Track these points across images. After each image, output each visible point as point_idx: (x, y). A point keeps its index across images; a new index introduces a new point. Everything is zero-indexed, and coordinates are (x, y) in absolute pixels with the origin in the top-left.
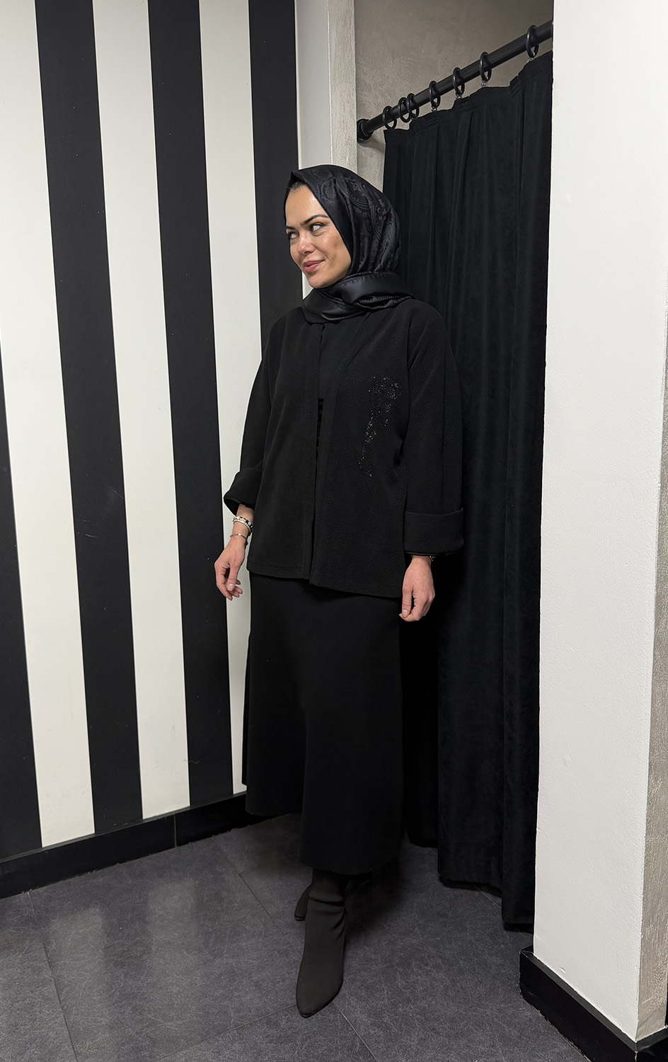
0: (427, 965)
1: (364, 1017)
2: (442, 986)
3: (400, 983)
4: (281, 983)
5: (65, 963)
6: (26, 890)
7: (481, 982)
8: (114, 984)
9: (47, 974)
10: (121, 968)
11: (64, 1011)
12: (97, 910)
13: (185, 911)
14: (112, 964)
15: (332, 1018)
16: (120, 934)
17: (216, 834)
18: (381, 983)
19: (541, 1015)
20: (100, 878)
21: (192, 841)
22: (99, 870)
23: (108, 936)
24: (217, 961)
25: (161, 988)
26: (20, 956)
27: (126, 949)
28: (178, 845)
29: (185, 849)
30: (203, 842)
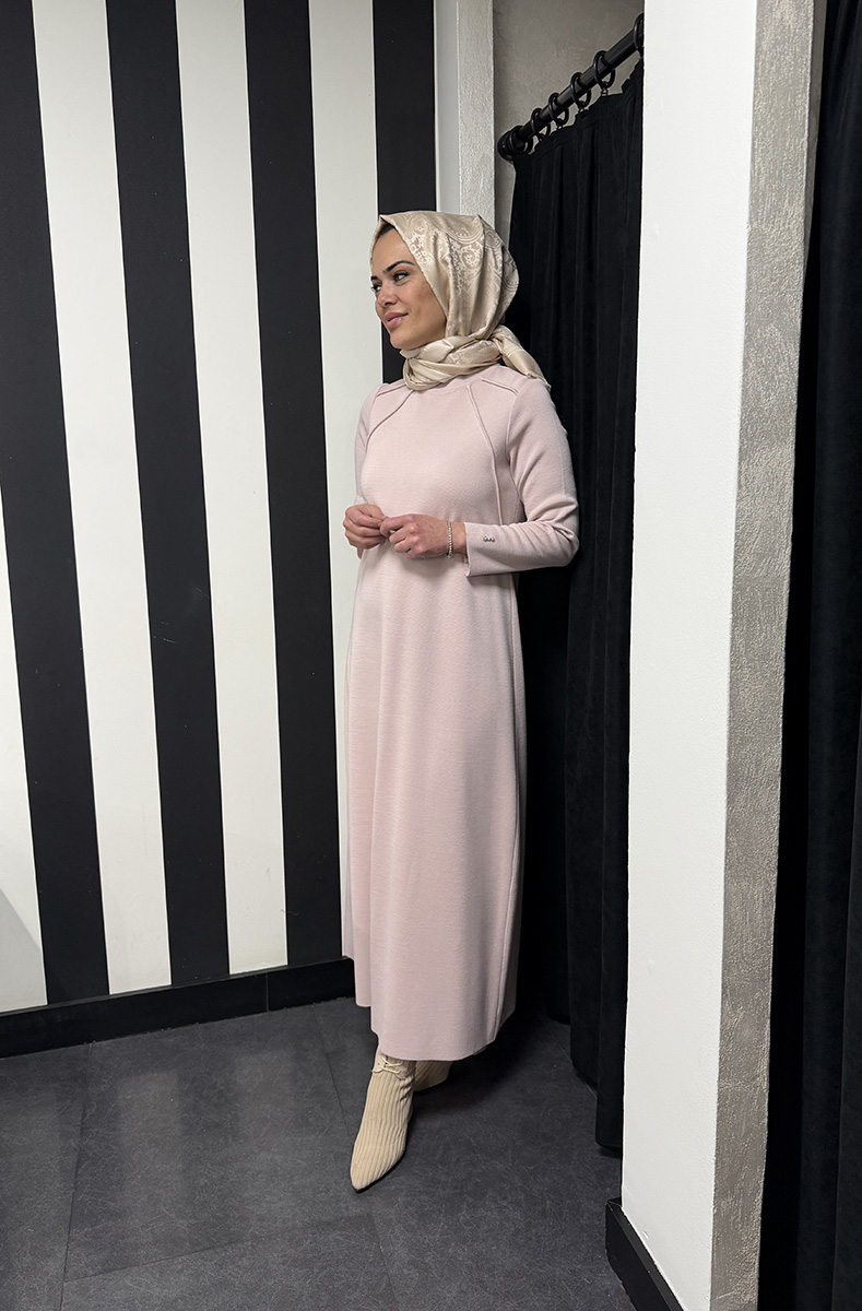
1: (404, 1253)
2: (513, 1229)
3: (463, 1216)
5: (98, 1132)
6: (91, 1041)
7: (564, 1232)
9: (75, 1142)
15: (365, 1247)
17: (318, 1001)
18: (441, 1213)
19: (622, 1287)
20: (171, 1038)
21: (288, 1007)
22: (174, 1027)
26: (55, 1117)
28: (271, 1009)
29: (279, 1014)
30: (300, 1008)
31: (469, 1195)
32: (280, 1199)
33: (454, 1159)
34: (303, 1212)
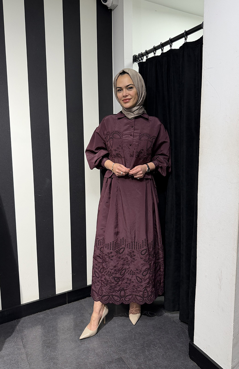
0: (156, 346)
1: (135, 366)
2: (162, 354)
3: (147, 353)
4: (105, 353)
5: (29, 346)
6: (15, 319)
7: (175, 353)
8: (46, 354)
9: (23, 351)
10: (49, 348)
11: (29, 364)
12: (40, 327)
13: (71, 327)
14: (46, 347)
15: (124, 366)
16: (48, 336)
17: (81, 299)
18: (140, 353)
19: (196, 365)
20: (41, 315)
21: (73, 302)
22: (40, 312)
23: (44, 336)
24: (83, 345)
25: (63, 355)
26: (13, 344)
27: (50, 341)
28: (68, 303)
29: (71, 305)
30: (76, 302)
31: (146, 347)
32: (93, 357)
33: (138, 338)
34: (102, 360)
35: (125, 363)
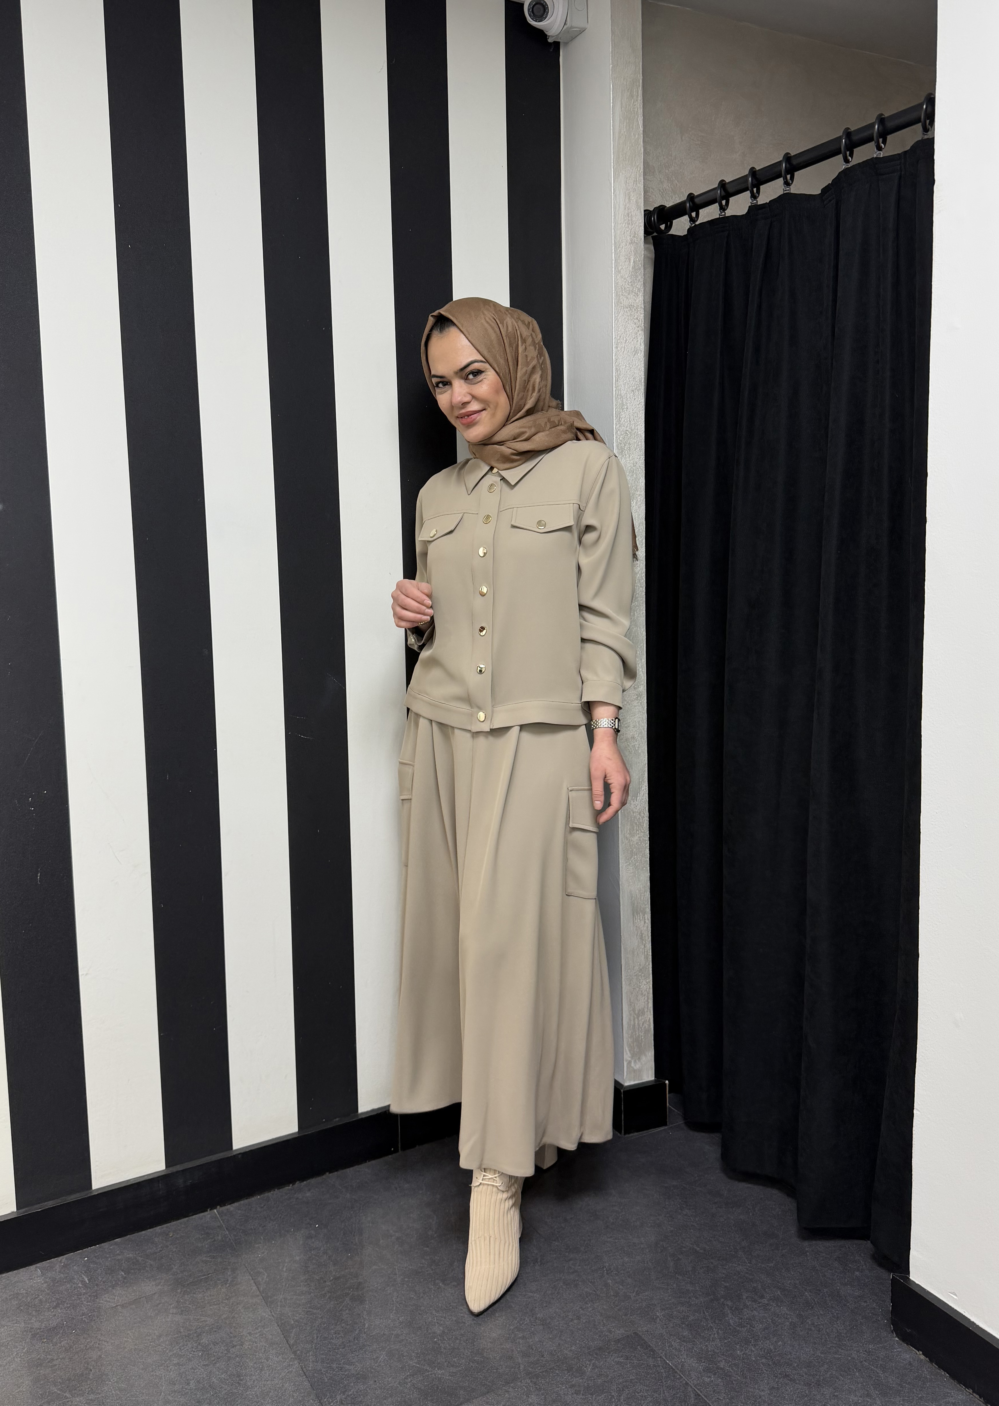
0: (763, 1297)
2: (787, 1323)
4: (575, 1321)
5: (285, 1299)
6: (212, 1209)
9: (265, 1313)
11: (298, 1357)
13: (430, 1233)
15: (651, 1363)
20: (306, 1192)
21: (419, 1145)
22: (303, 1181)
26: (224, 1290)
28: (404, 1149)
29: (413, 1154)
30: (433, 1145)
31: (725, 1299)
34: (566, 1342)
35: (653, 1351)
